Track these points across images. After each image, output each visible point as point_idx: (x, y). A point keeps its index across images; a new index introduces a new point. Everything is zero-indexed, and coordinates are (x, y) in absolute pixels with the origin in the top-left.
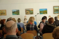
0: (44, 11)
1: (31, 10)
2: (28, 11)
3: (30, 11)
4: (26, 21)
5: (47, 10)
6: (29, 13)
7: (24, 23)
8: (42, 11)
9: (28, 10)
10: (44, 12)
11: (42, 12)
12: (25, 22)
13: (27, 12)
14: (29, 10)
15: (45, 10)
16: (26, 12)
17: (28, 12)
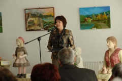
0: (97, 16)
1: (45, 12)
2: (34, 16)
3: (41, 16)
4: (21, 57)
5: (108, 13)
6: (39, 25)
7: (14, 65)
8: (88, 17)
9: (33, 11)
10: (98, 21)
11: (90, 20)
12: (18, 62)
13: (30, 19)
14: (39, 11)
15: (102, 14)
16: (26, 20)
17: (36, 20)
